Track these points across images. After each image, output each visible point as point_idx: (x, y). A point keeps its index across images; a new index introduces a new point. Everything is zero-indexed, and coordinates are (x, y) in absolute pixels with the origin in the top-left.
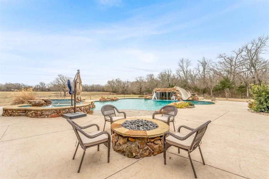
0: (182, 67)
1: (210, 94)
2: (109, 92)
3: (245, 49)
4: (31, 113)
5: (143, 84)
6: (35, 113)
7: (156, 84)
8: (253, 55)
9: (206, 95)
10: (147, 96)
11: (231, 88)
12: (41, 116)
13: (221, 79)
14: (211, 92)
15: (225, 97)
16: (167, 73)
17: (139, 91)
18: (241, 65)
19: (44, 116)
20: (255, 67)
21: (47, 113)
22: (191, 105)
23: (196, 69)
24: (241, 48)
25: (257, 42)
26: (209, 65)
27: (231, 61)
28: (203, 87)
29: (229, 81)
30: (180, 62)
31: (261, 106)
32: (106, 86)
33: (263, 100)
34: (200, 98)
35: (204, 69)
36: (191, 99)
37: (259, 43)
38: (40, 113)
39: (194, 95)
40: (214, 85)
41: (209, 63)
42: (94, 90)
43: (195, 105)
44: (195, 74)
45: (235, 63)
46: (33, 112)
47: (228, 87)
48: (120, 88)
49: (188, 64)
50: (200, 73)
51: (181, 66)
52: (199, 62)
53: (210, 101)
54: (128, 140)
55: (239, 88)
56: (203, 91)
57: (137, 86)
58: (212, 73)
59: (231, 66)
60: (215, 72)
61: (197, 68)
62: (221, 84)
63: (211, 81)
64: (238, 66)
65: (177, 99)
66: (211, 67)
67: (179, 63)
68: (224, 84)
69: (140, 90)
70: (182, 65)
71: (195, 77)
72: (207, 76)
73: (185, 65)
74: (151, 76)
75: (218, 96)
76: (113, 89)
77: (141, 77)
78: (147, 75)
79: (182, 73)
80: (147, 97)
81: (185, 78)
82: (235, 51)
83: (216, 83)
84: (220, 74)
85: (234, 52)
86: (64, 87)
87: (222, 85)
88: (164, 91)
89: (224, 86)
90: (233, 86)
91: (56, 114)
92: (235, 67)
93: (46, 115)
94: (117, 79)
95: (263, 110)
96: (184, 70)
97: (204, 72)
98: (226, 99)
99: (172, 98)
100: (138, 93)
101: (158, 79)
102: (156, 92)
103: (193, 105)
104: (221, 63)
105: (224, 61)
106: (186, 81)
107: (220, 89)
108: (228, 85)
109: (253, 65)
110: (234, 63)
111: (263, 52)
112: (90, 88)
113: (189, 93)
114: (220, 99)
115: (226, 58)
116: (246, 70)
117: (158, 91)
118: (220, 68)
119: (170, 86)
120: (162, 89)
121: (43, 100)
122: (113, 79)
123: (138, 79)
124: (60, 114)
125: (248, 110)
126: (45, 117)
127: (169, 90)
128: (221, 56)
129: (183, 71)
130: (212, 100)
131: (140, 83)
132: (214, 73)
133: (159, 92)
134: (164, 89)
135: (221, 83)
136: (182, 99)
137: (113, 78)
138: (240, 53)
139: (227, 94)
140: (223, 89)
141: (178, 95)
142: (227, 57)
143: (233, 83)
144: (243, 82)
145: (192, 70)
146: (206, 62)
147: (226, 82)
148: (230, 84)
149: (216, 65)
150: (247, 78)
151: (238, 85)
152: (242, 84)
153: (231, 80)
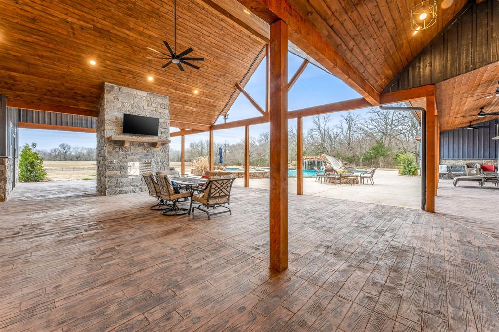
1: (360, 164)
11: (387, 155)
13: (373, 144)
14: (361, 161)
15: (380, 168)
18: (400, 123)
23: (337, 126)
26: (356, 122)
27: (387, 118)
28: (349, 154)
29: (383, 147)
31: (405, 170)
33: (406, 165)
35: (350, 128)
36: (343, 168)
39: (346, 164)
40: (364, 152)
41: (357, 120)
44: (335, 133)
45: (392, 122)
47: (383, 155)
50: (344, 132)
51: (316, 123)
52: (342, 118)
55: (396, 156)
58: (360, 135)
59: (387, 124)
60: (365, 132)
61: (339, 126)
62: (373, 151)
63: (361, 147)
64: (396, 126)
66: (360, 125)
68: (377, 150)
71: (335, 138)
72: (354, 138)
73: (322, 121)
79: (317, 134)
80: (291, 167)
83: (367, 148)
84: (371, 135)
87: (375, 151)
88: (312, 159)
89: (378, 154)
90: (389, 153)
92: (391, 126)
95: (406, 173)
96: (321, 129)
97: (350, 131)
104: (372, 120)
105: (377, 117)
106: (323, 146)
107: (371, 158)
108: (382, 152)
110: (390, 121)
113: (340, 162)
115: (380, 114)
116: (406, 131)
117: (304, 160)
118: (371, 127)
125: (398, 175)
128: (373, 111)
132: (364, 134)
135: (374, 149)
139: (381, 163)
140: (376, 157)
141: (328, 164)
142: (382, 112)
143: (389, 149)
144: (402, 149)
145: (331, 129)
146: (353, 118)
147: (380, 148)
148: (385, 150)
149: (366, 122)
150: (408, 141)
151: (395, 152)
152: (400, 151)
153: (386, 145)
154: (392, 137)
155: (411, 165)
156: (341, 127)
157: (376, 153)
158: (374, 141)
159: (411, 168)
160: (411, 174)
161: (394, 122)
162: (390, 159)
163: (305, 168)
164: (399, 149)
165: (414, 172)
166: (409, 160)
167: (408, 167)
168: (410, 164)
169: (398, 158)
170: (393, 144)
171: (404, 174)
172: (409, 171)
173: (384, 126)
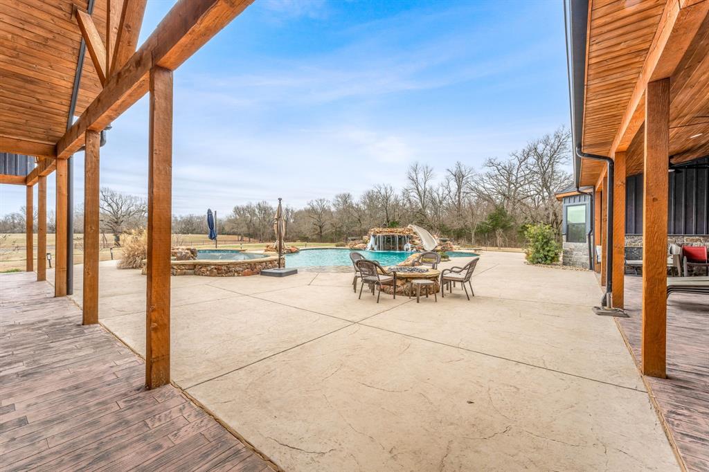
0: (415, 181)
1: (470, 241)
2: (240, 235)
3: (533, 151)
4: (209, 269)
5: (327, 217)
6: (216, 269)
7: (358, 217)
8: (546, 165)
9: (462, 241)
10: (356, 244)
11: (509, 227)
12: (226, 273)
13: (491, 210)
14: (473, 236)
15: (497, 246)
16: (383, 192)
17: (317, 232)
18: (527, 182)
19: (232, 274)
20: (549, 187)
21: (238, 269)
22: (444, 257)
23: (443, 186)
24: (527, 150)
25: (552, 141)
26: (469, 180)
27: (510, 173)
28: (457, 225)
29: (505, 215)
30: (411, 171)
31: (537, 255)
32: (230, 221)
33: (539, 246)
34: (454, 247)
35: (459, 188)
36: (439, 248)
37: (556, 144)
38: (226, 268)
39: (445, 241)
40: (477, 222)
41: (469, 175)
42: (194, 229)
43: (450, 258)
44: (441, 196)
45: (516, 179)
46: (213, 267)
47: (503, 227)
48: (268, 226)
49: (428, 174)
50: (451, 194)
51: (413, 180)
52: (449, 173)
53: (473, 251)
54: (407, 281)
55: (522, 228)
56: (458, 234)
57: (312, 220)
58: (473, 198)
59: (510, 183)
60: (480, 195)
61: (445, 184)
62: (491, 220)
63: (473, 214)
64: (521, 186)
65: (415, 249)
66: (473, 184)
67: (410, 174)
68: (496, 220)
69: (319, 230)
70: (415, 178)
71: (441, 203)
72: (465, 203)
73: (421, 176)
74: (346, 198)
75: (485, 245)
76: (249, 228)
77: (321, 200)
78: (337, 197)
79: (414, 196)
80: (356, 246)
81: (420, 204)
82: (516, 155)
83: (482, 217)
84: (489, 199)
85: (514, 157)
86: (116, 223)
87: (492, 222)
88: (391, 234)
89: (497, 225)
90: (512, 224)
91: (249, 270)
92: (515, 186)
93: (237, 272)
94: (261, 201)
95: (540, 260)
96: (420, 189)
97: (459, 193)
98: (497, 248)
99: (405, 247)
100: (315, 237)
101: (362, 205)
102: (374, 236)
103: (448, 257)
104: (490, 177)
105: (497, 172)
106: (422, 212)
107: (488, 231)
108: (503, 223)
109: (545, 185)
110: (514, 178)
111: (561, 161)
112: (183, 226)
113: (437, 238)
114: (489, 248)
115: (500, 167)
116: (535, 193)
117: (378, 234)
118: (489, 186)
119: (388, 221)
120: (385, 230)
121: (188, 249)
122: (251, 203)
123: (315, 203)
124: (255, 270)
125: (525, 262)
126: (234, 276)
127: (400, 232)
128: (491, 163)
129: (418, 189)
130: (476, 250)
131: (320, 215)
132: (479, 197)
133: (380, 235)
134: (389, 230)
135: (491, 218)
136: (423, 249)
137: (251, 201)
138: (525, 160)
139: (499, 240)
140: (494, 230)
141: (417, 241)
142: (503, 165)
143: (513, 218)
144: (529, 218)
145: (435, 189)
146: (464, 173)
147: (500, 216)
148: (507, 219)
149: (482, 180)
150: (537, 208)
151: (520, 222)
152: (526, 221)
153: (508, 213)
154: (516, 201)
155: (547, 246)
156: (448, 187)
157: (494, 223)
158: (492, 208)
159: (548, 251)
160: (548, 262)
161: (519, 180)
162: (514, 232)
163: (379, 247)
164: (526, 218)
165: (553, 258)
166: (544, 237)
167: (544, 249)
168: (547, 243)
169: (526, 233)
170: (518, 211)
171: (535, 261)
172: (545, 256)
173: (506, 186)
